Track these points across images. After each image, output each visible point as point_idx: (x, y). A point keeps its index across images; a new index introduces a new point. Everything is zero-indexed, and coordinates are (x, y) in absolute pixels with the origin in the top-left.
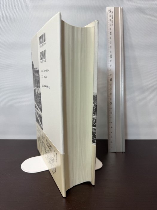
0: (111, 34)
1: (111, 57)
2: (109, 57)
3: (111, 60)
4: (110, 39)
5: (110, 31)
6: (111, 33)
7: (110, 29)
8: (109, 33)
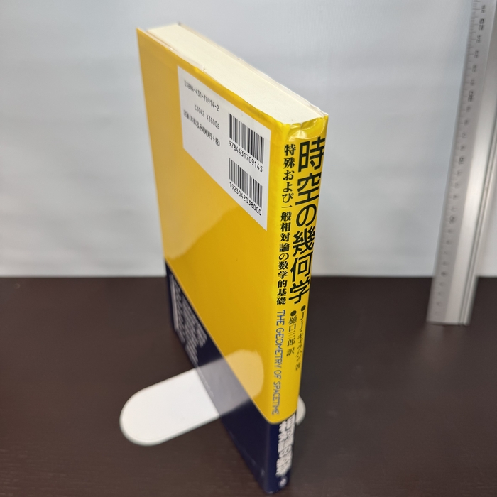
0: (481, 27)
1: (471, 98)
2: (466, 99)
3: (469, 108)
4: (479, 41)
5: (482, 16)
6: (482, 21)
7: (484, 7)
8: (477, 21)
